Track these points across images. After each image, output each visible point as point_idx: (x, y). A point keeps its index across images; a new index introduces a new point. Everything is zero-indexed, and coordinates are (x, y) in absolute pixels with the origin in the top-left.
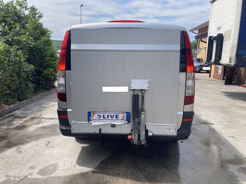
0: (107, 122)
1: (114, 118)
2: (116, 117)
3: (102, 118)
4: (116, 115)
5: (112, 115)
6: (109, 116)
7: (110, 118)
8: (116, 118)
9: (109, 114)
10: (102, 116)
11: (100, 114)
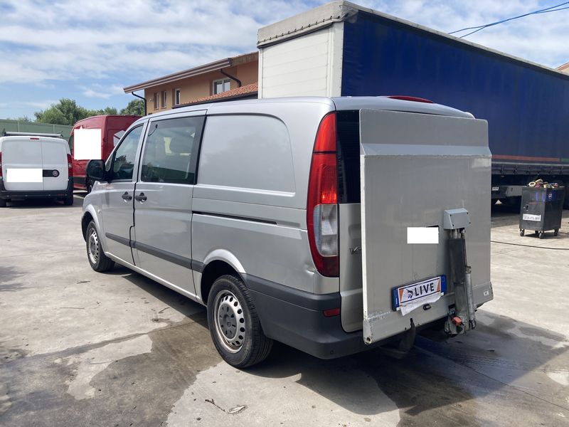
0: (421, 302)
1: (429, 292)
3: (414, 297)
4: (431, 284)
5: (426, 284)
6: (423, 288)
7: (424, 293)
9: (422, 285)
10: (414, 292)
11: (410, 289)
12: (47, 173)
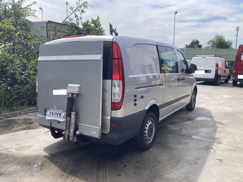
0: (54, 118)
1: (58, 116)
2: (60, 114)
3: (51, 115)
4: (60, 113)
5: (58, 112)
6: (56, 113)
7: (56, 115)
8: (60, 116)
9: (56, 112)
10: (52, 113)
11: (51, 111)
12: (206, 71)
